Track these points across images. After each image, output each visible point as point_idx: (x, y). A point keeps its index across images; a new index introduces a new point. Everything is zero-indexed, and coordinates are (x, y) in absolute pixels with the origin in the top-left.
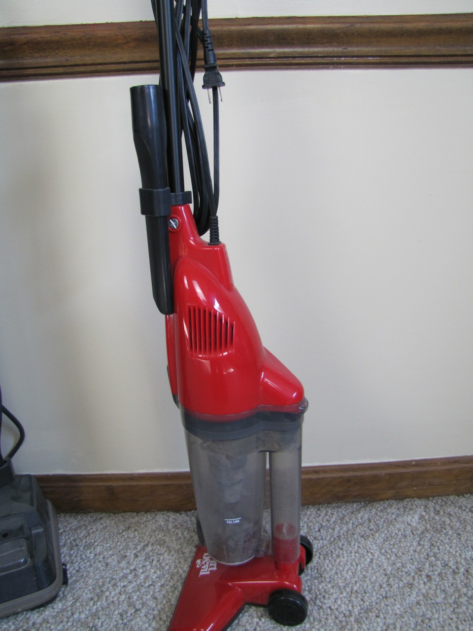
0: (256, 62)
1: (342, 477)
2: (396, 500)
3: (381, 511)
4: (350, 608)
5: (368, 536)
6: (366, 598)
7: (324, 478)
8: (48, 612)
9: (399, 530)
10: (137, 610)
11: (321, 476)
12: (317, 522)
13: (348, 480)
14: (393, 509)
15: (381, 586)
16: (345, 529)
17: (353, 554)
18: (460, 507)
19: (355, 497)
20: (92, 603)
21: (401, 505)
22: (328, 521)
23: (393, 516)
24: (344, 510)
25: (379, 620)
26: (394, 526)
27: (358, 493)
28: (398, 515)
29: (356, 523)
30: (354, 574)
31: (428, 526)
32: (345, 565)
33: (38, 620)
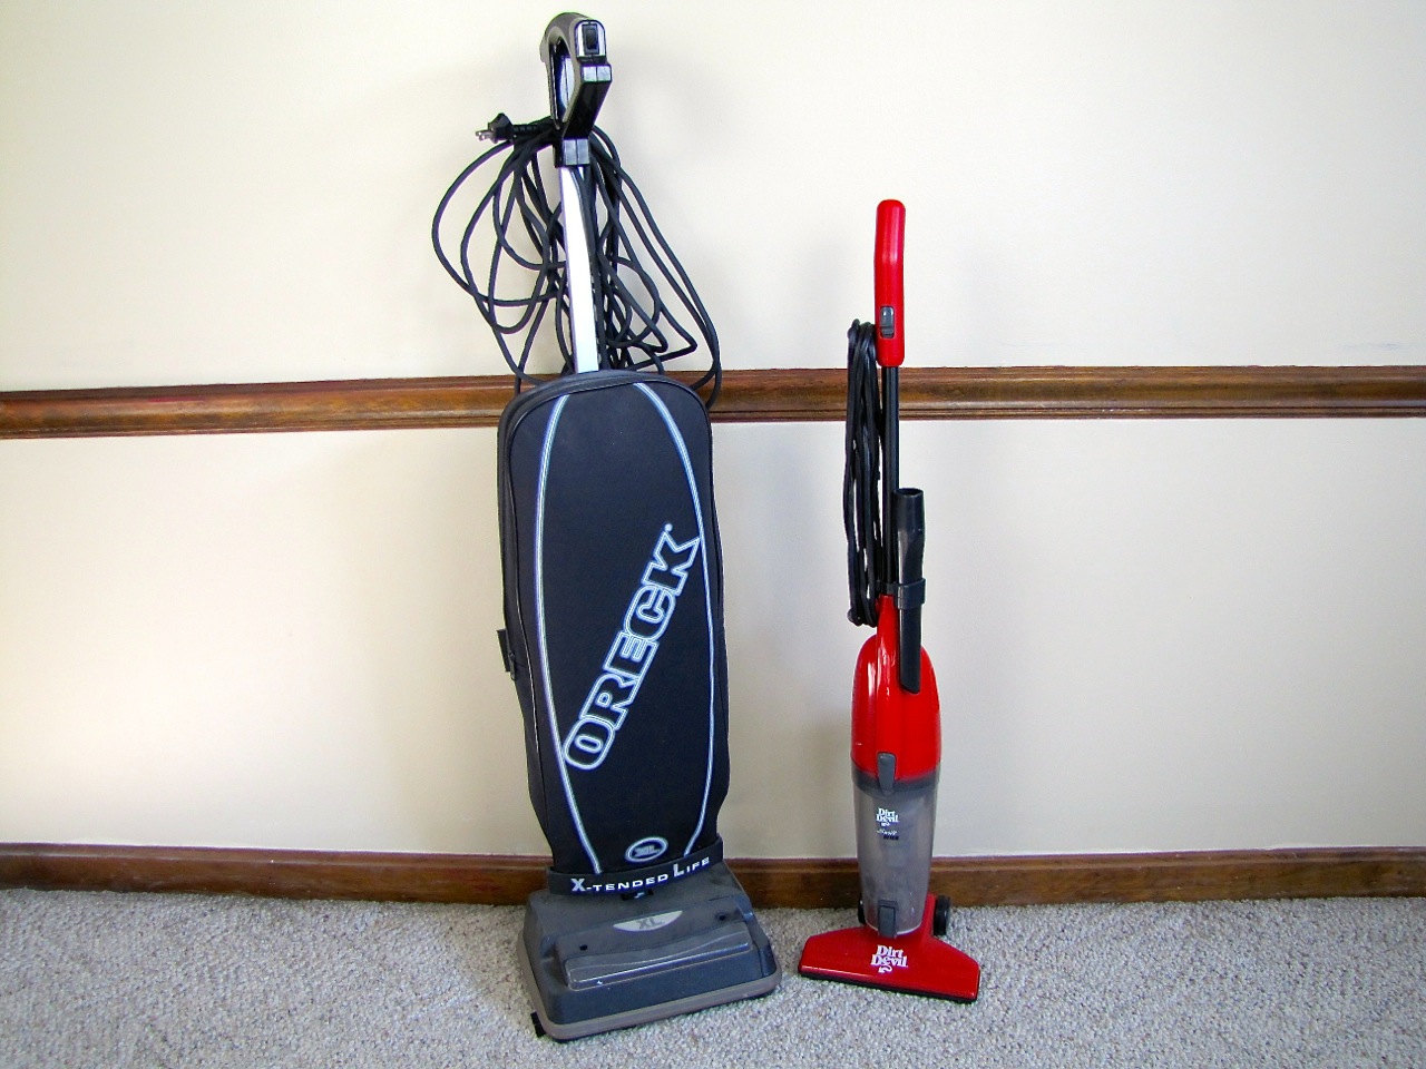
1: (1089, 870)
2: (1155, 902)
3: (1137, 912)
4: (1104, 1005)
5: (1122, 939)
6: (1121, 997)
7: (1066, 870)
8: (770, 1002)
9: (1159, 934)
10: (869, 1003)
12: (1061, 922)
14: (1151, 911)
15: (1138, 987)
16: (1093, 930)
17: (1105, 956)
18: (1235, 913)
19: (1104, 895)
20: (816, 995)
21: (1161, 906)
22: (1073, 921)
23: (1152, 919)
24: (1091, 910)
25: (1136, 1016)
26: (1153, 929)
27: (1107, 891)
28: (1157, 918)
29: (1107, 925)
30: (1107, 975)
31: (1194, 932)
32: (1096, 966)
33: (763, 1009)
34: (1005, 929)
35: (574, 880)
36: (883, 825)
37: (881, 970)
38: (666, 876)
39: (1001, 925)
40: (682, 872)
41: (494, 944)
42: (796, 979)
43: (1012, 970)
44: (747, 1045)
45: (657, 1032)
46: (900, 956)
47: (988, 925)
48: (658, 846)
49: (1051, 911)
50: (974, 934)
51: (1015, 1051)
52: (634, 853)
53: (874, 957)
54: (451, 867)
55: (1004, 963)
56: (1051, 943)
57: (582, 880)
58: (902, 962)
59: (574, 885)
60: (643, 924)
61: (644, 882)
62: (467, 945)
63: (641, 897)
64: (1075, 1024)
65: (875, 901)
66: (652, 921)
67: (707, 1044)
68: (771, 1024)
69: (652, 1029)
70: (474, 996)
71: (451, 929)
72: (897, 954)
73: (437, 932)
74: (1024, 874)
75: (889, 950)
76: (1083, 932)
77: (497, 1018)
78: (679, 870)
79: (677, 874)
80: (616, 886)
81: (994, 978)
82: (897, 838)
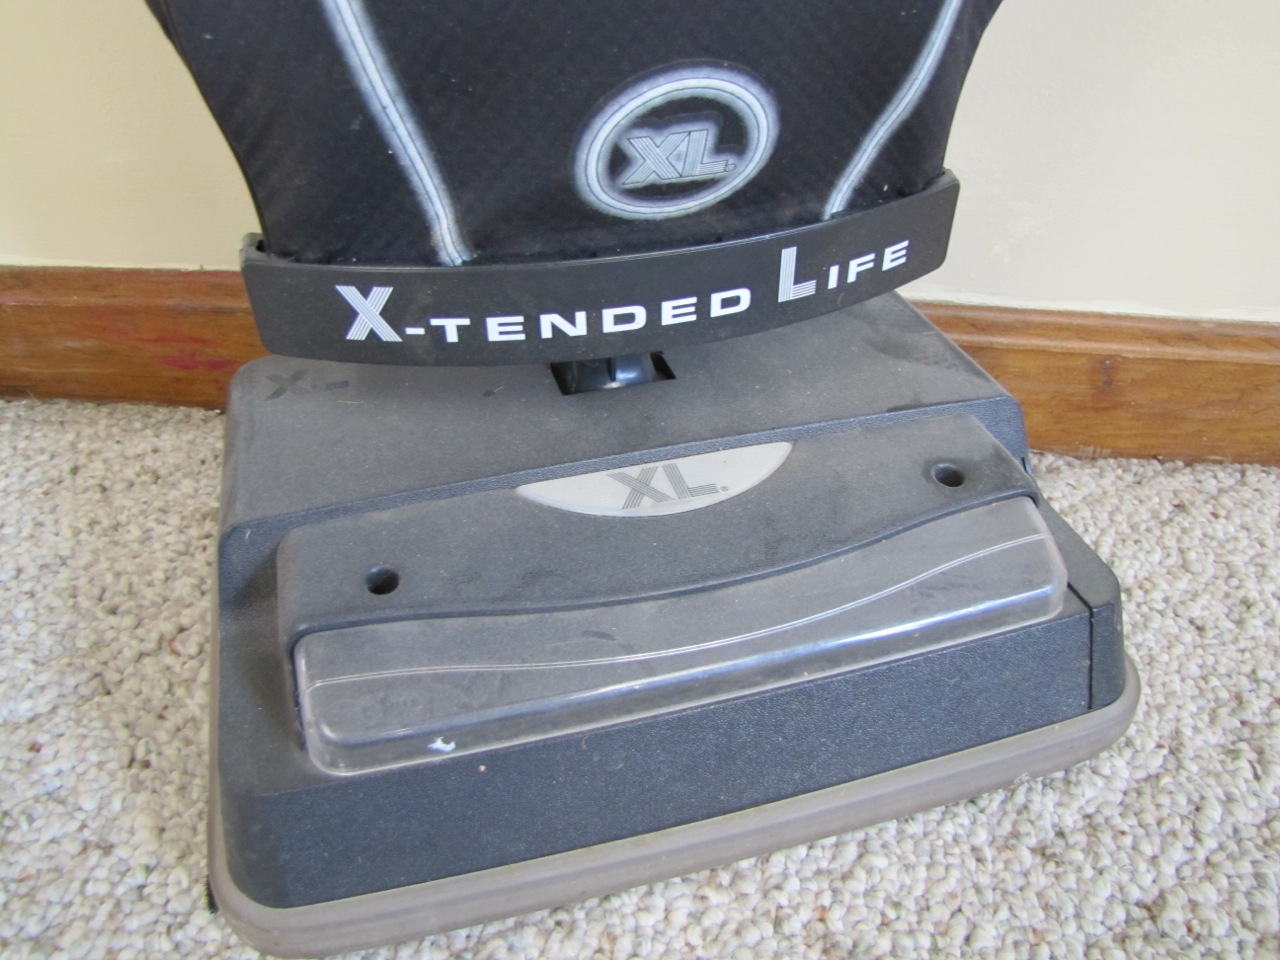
33: (1070, 819)
35: (349, 293)
38: (745, 295)
40: (809, 288)
45: (680, 918)
48: (732, 133)
52: (618, 161)
57: (381, 295)
59: (351, 315)
60: (640, 488)
61: (654, 314)
62: (93, 523)
66: (675, 478)
68: (1120, 894)
69: (659, 902)
78: (799, 278)
79: (789, 290)
80: (531, 327)
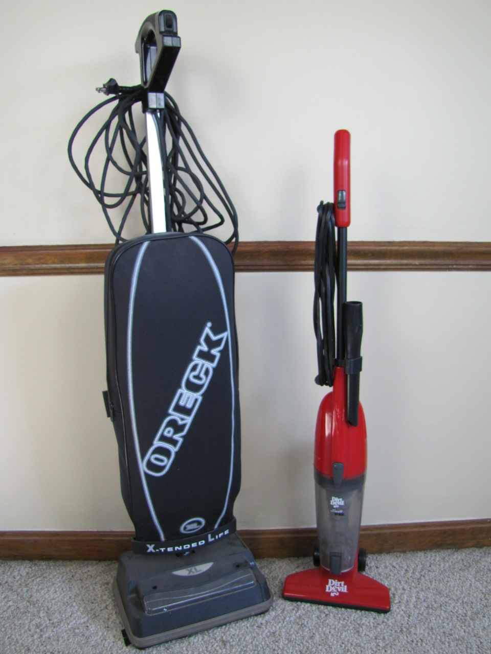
0: (404, 267)
1: (441, 530)
2: (477, 547)
3: (469, 554)
4: (465, 612)
5: (464, 570)
6: (473, 606)
8: (267, 617)
9: (485, 566)
10: (326, 615)
11: (426, 529)
12: (428, 561)
13: (445, 532)
14: (477, 553)
15: (481, 600)
16: (447, 565)
17: (457, 580)
20: (294, 612)
21: (481, 550)
22: (435, 560)
23: (479, 558)
24: (444, 553)
25: (486, 619)
26: (480, 563)
28: (481, 557)
29: (454, 562)
30: (462, 592)
32: (454, 587)
33: (264, 622)
34: (397, 567)
35: (148, 546)
36: (335, 507)
37: (332, 595)
38: (204, 542)
39: (394, 564)
40: (213, 539)
41: (99, 585)
42: (281, 601)
43: (407, 592)
44: (256, 646)
45: (200, 640)
46: (342, 585)
47: (387, 564)
48: (199, 523)
49: (420, 554)
50: (380, 570)
51: (419, 644)
52: (185, 528)
53: (327, 587)
54: (74, 538)
55: (401, 587)
56: (425, 574)
57: (153, 546)
58: (344, 589)
59: (148, 548)
60: (190, 571)
61: (191, 545)
62: (82, 587)
63: (188, 555)
64: (450, 624)
65: (328, 553)
66: (195, 569)
67: (232, 646)
68: (269, 632)
69: (197, 638)
70: (86, 619)
71: (73, 576)
72: (341, 584)
73: (64, 578)
74: (405, 534)
75: (335, 582)
76: (442, 567)
77: (100, 634)
78: (212, 538)
79: (210, 539)
80: (174, 549)
81: (397, 596)
82: (342, 514)
